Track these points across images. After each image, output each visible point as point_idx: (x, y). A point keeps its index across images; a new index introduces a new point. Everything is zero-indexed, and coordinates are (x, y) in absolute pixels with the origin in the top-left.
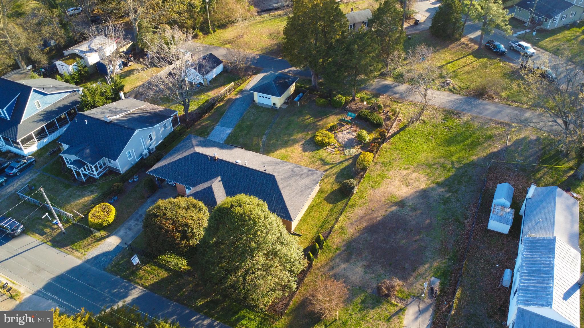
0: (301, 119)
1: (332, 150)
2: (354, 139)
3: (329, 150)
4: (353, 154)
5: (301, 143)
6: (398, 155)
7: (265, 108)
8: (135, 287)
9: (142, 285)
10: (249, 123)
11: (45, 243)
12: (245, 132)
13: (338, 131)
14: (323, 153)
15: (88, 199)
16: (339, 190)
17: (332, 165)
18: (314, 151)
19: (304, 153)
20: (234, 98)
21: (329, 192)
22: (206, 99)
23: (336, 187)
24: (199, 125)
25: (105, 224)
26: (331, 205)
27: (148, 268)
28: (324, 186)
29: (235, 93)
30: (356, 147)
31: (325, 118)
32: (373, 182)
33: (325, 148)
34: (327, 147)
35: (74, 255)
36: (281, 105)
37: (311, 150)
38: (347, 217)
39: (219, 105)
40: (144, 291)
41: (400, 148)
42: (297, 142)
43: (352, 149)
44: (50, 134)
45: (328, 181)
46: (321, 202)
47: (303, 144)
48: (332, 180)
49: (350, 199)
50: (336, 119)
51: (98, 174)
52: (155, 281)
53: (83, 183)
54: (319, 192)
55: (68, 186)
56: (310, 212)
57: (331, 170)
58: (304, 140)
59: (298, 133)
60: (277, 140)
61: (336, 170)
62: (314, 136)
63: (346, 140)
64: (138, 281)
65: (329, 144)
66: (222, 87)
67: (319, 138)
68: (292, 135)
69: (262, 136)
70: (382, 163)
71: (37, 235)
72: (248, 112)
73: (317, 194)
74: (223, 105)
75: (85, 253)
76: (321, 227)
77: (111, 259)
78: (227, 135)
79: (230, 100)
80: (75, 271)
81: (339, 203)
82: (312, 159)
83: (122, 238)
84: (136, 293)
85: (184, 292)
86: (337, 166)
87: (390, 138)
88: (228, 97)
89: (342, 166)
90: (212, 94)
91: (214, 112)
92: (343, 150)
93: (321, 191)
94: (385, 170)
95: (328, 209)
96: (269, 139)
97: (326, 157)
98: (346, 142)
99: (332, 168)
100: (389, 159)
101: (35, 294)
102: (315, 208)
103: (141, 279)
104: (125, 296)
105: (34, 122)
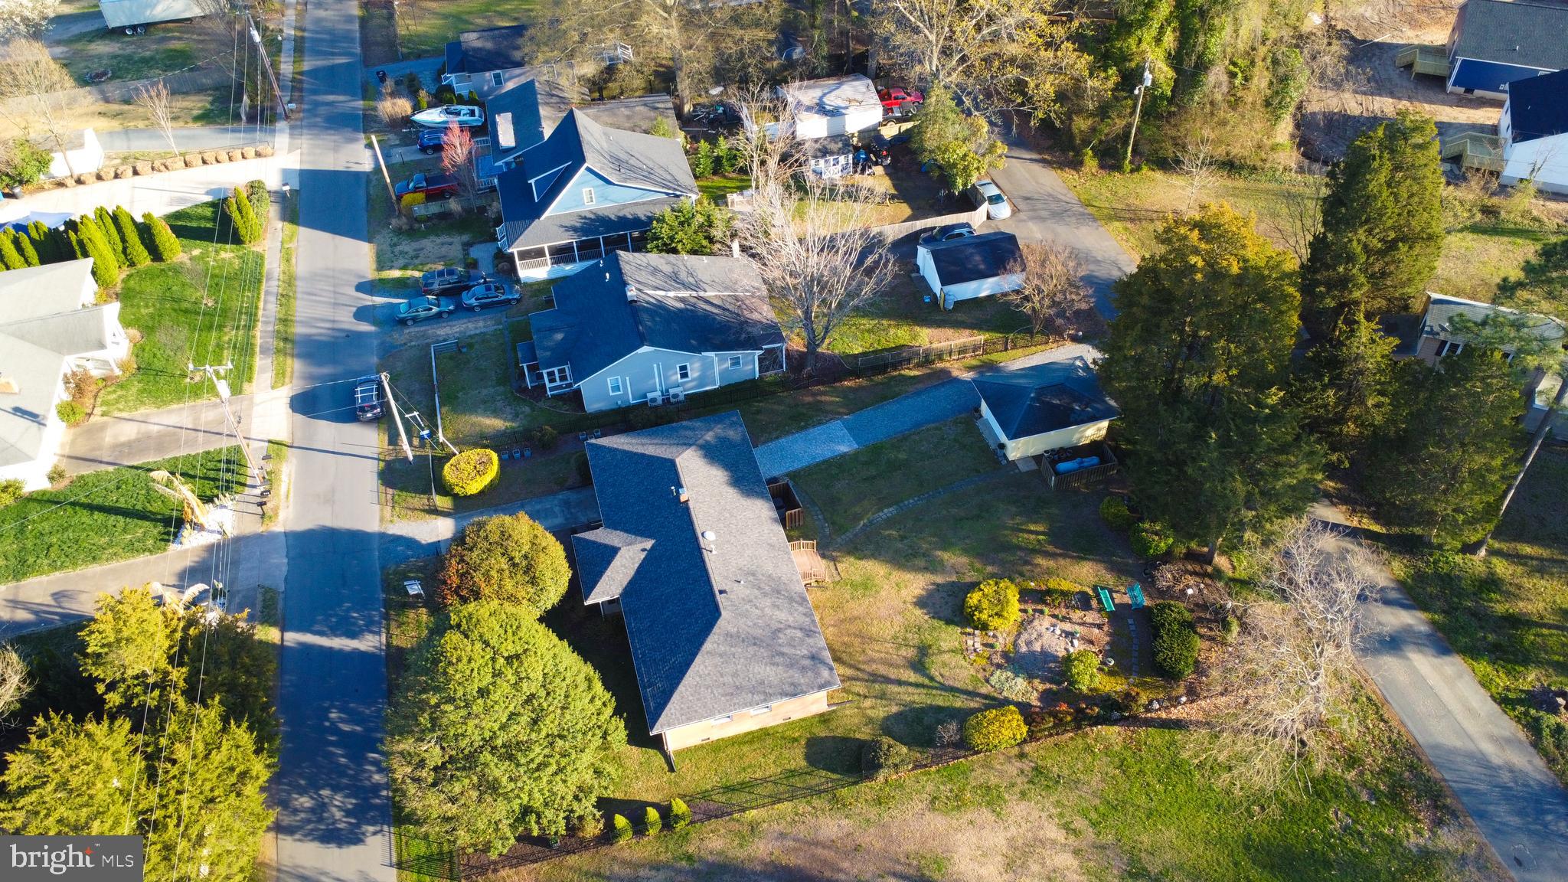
0: (1018, 520)
1: (977, 645)
2: (1055, 659)
3: (970, 643)
4: (1005, 694)
5: (939, 579)
6: (1103, 780)
7: (983, 440)
8: (379, 633)
9: (389, 636)
10: (902, 456)
11: (379, 460)
12: (873, 471)
13: (1057, 612)
14: (950, 637)
15: (495, 423)
16: (862, 745)
17: (926, 681)
18: (940, 619)
19: (910, 607)
20: (955, 373)
21: (839, 732)
22: (902, 342)
23: (864, 734)
24: (814, 395)
25: (457, 490)
26: (804, 763)
28: (848, 712)
29: (975, 362)
30: (1036, 682)
31: (1072, 557)
32: (951, 791)
33: (968, 630)
34: (977, 632)
35: (382, 510)
36: (1019, 459)
37: (935, 613)
38: (797, 814)
39: (907, 372)
40: (381, 650)
41: (1135, 770)
42: (934, 571)
43: (1019, 680)
44: (580, 260)
45: (872, 708)
46: (795, 740)
47: (938, 585)
48: (880, 712)
49: (855, 783)
50: (1093, 580)
51: (551, 389)
52: (408, 646)
53: (524, 390)
54: (822, 715)
55: (503, 381)
56: (751, 742)
57: (911, 689)
58: (954, 578)
59: (966, 551)
60: (902, 538)
61: (919, 698)
62: (974, 586)
63: (1037, 647)
64: (393, 624)
65: (984, 627)
66: (967, 332)
67: (974, 598)
68: (946, 546)
69: (890, 506)
70: (1036, 769)
71: (386, 438)
72: (936, 429)
73: (813, 717)
74: (914, 377)
75: (395, 519)
76: (729, 789)
77: (408, 557)
78: (828, 455)
79: (945, 373)
80: (356, 540)
81: (823, 773)
82: (909, 636)
83: (456, 532)
84: (368, 643)
86: (934, 692)
87: (1148, 723)
88: (948, 365)
89: (941, 700)
90: (926, 338)
91: (878, 384)
92: (999, 666)
93: (824, 719)
94: (1017, 789)
95: (788, 767)
96: (890, 523)
97: (941, 652)
98: (1033, 653)
99: (917, 685)
100: (1066, 772)
101: (286, 534)
102: (769, 741)
103: (399, 627)
104: (353, 635)
105: (562, 226)
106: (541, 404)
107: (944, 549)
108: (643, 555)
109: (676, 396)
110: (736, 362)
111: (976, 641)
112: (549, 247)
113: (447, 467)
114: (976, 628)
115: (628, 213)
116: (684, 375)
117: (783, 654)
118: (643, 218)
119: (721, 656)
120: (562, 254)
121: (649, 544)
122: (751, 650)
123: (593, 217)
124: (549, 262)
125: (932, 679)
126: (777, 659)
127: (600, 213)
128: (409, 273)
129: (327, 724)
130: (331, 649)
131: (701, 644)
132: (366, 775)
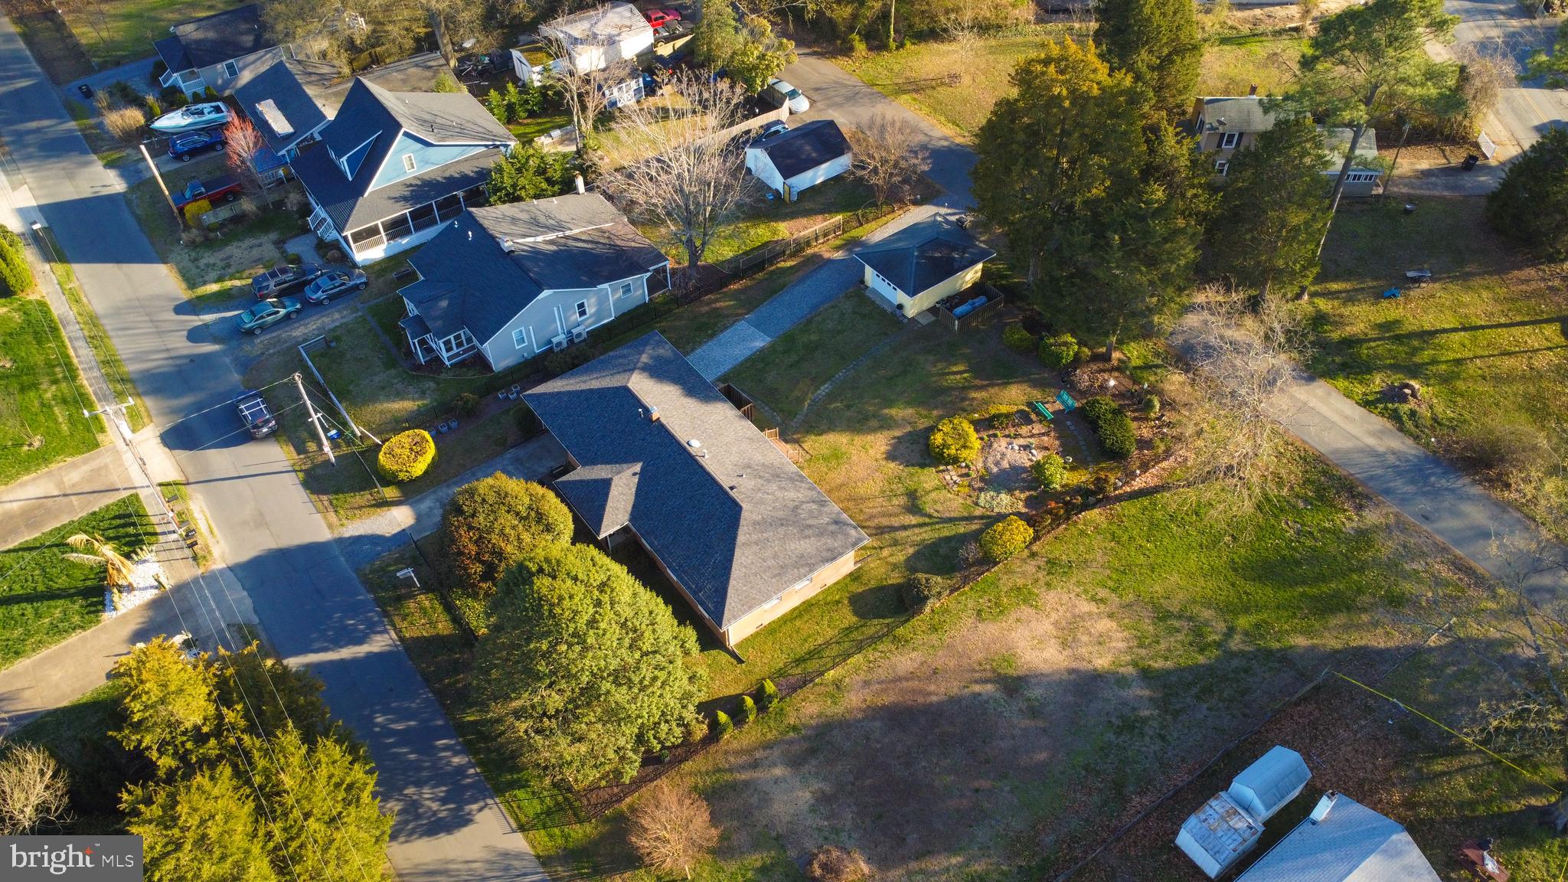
0: (940, 366)
1: (955, 478)
2: (1024, 469)
3: (948, 478)
4: (996, 510)
5: (897, 433)
6: (1105, 554)
7: (878, 307)
8: (386, 631)
9: (398, 631)
10: (814, 337)
11: (295, 471)
12: (794, 357)
13: (1007, 432)
14: (928, 478)
15: (406, 406)
16: (898, 589)
17: (927, 520)
18: (913, 465)
19: (884, 463)
20: (826, 255)
21: (873, 584)
22: (766, 239)
23: (895, 579)
24: (709, 304)
25: (402, 476)
26: (855, 619)
27: (427, 603)
28: (872, 565)
29: (838, 242)
30: (1017, 493)
31: (998, 385)
32: (990, 601)
33: (941, 468)
34: (949, 467)
35: (325, 518)
36: (919, 314)
37: (907, 461)
38: (870, 662)
39: (782, 265)
40: (396, 646)
41: (1126, 537)
42: (889, 428)
43: (1003, 496)
44: (416, 230)
45: (891, 555)
46: (838, 602)
47: (898, 438)
48: (900, 557)
49: (907, 620)
50: (1024, 399)
51: (449, 359)
52: (425, 634)
53: (418, 367)
54: (851, 574)
55: (390, 364)
56: (800, 616)
57: (917, 530)
58: (909, 429)
59: (909, 403)
60: (848, 407)
61: (928, 535)
62: (932, 429)
63: (1005, 465)
64: (397, 620)
65: (955, 461)
66: (820, 217)
67: (938, 439)
68: (890, 404)
69: (824, 383)
70: (1049, 562)
71: (292, 448)
72: (833, 307)
73: (844, 578)
74: (791, 267)
75: (345, 522)
76: (799, 661)
77: (379, 554)
78: (748, 353)
79: (816, 257)
80: (313, 552)
81: (875, 622)
82: (894, 487)
83: (419, 518)
84: (379, 643)
85: (458, 681)
86: (937, 526)
87: (1119, 499)
88: (816, 250)
89: (947, 531)
90: (785, 230)
91: (761, 281)
92: (981, 490)
93: (854, 576)
94: (1041, 582)
95: (843, 626)
96: (831, 397)
97: (928, 493)
98: (1004, 471)
99: (921, 525)
100: (1073, 557)
101: (230, 569)
102: (815, 610)
103: (404, 619)
104: (360, 641)
105: (390, 198)
106: (443, 376)
107: (890, 407)
108: (636, 479)
109: (579, 335)
110: (627, 289)
111: (952, 474)
112: (382, 223)
113: (381, 456)
114: (947, 464)
115: (454, 172)
116: (583, 313)
117: (810, 526)
118: (472, 174)
119: (756, 543)
120: (397, 228)
121: (637, 467)
122: (781, 530)
123: (419, 183)
124: (385, 238)
125: (930, 516)
126: (807, 532)
127: (426, 178)
128: (228, 284)
129: (377, 729)
130: (342, 661)
131: (734, 539)
132: (444, 762)
